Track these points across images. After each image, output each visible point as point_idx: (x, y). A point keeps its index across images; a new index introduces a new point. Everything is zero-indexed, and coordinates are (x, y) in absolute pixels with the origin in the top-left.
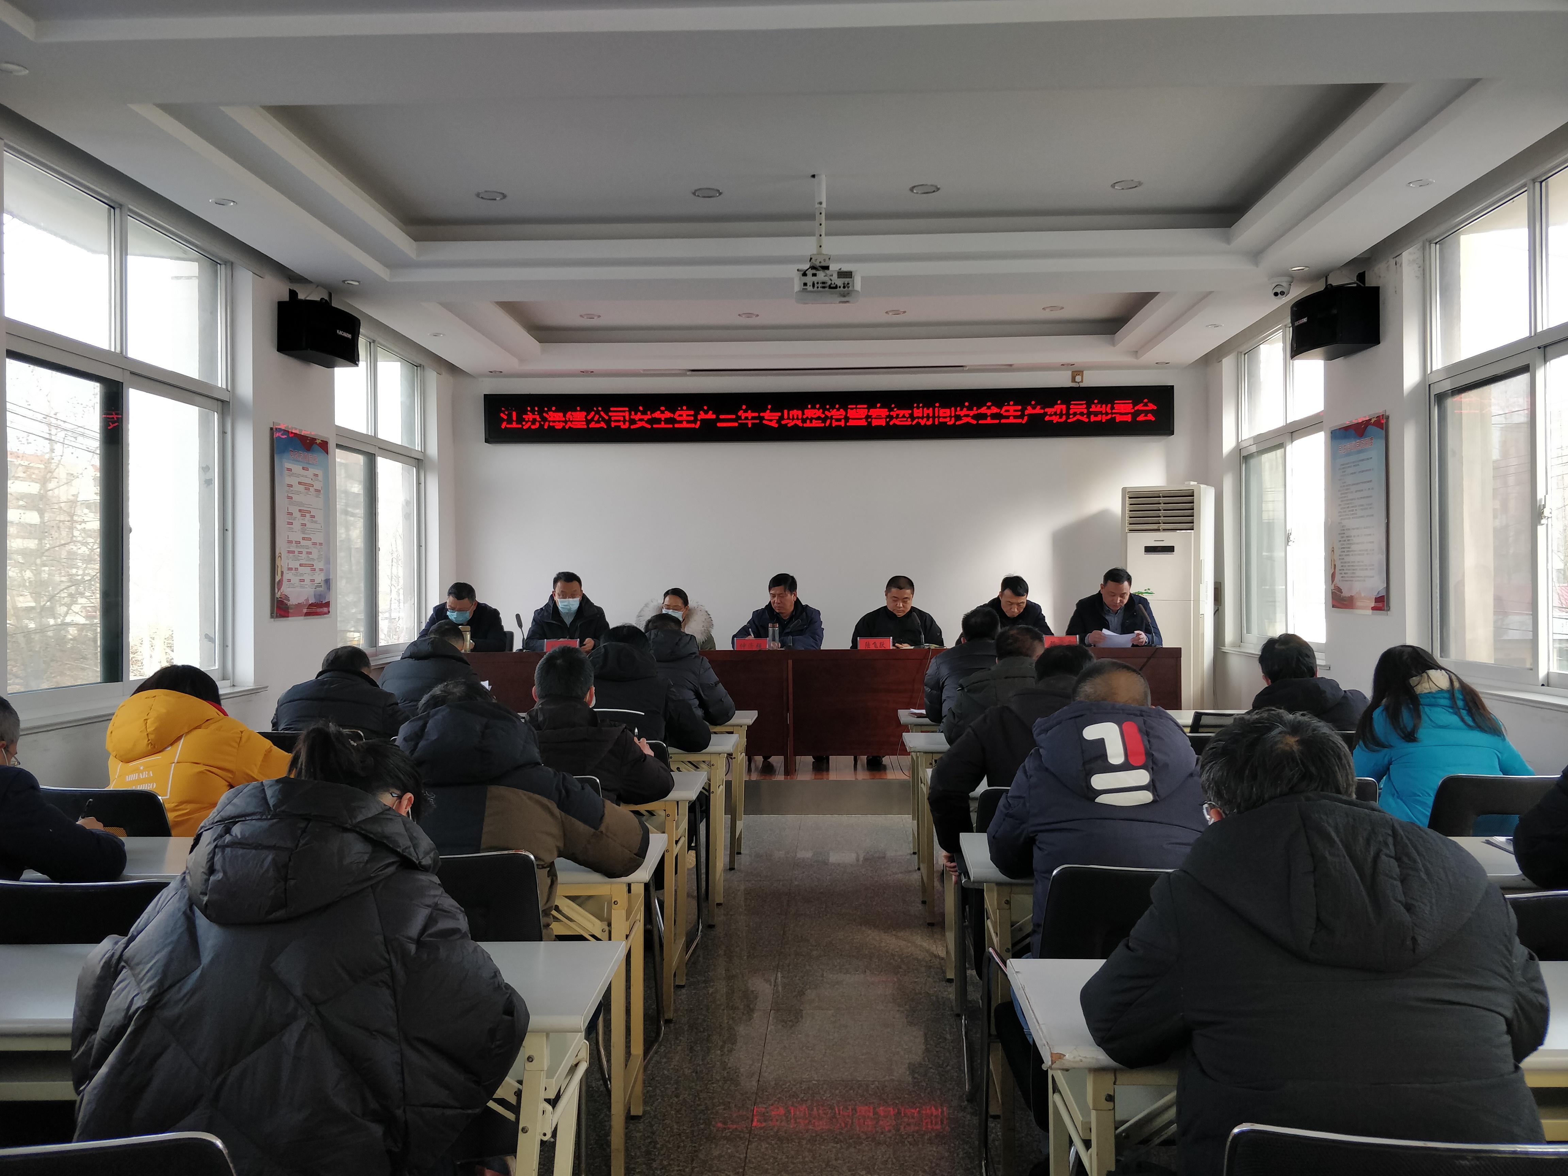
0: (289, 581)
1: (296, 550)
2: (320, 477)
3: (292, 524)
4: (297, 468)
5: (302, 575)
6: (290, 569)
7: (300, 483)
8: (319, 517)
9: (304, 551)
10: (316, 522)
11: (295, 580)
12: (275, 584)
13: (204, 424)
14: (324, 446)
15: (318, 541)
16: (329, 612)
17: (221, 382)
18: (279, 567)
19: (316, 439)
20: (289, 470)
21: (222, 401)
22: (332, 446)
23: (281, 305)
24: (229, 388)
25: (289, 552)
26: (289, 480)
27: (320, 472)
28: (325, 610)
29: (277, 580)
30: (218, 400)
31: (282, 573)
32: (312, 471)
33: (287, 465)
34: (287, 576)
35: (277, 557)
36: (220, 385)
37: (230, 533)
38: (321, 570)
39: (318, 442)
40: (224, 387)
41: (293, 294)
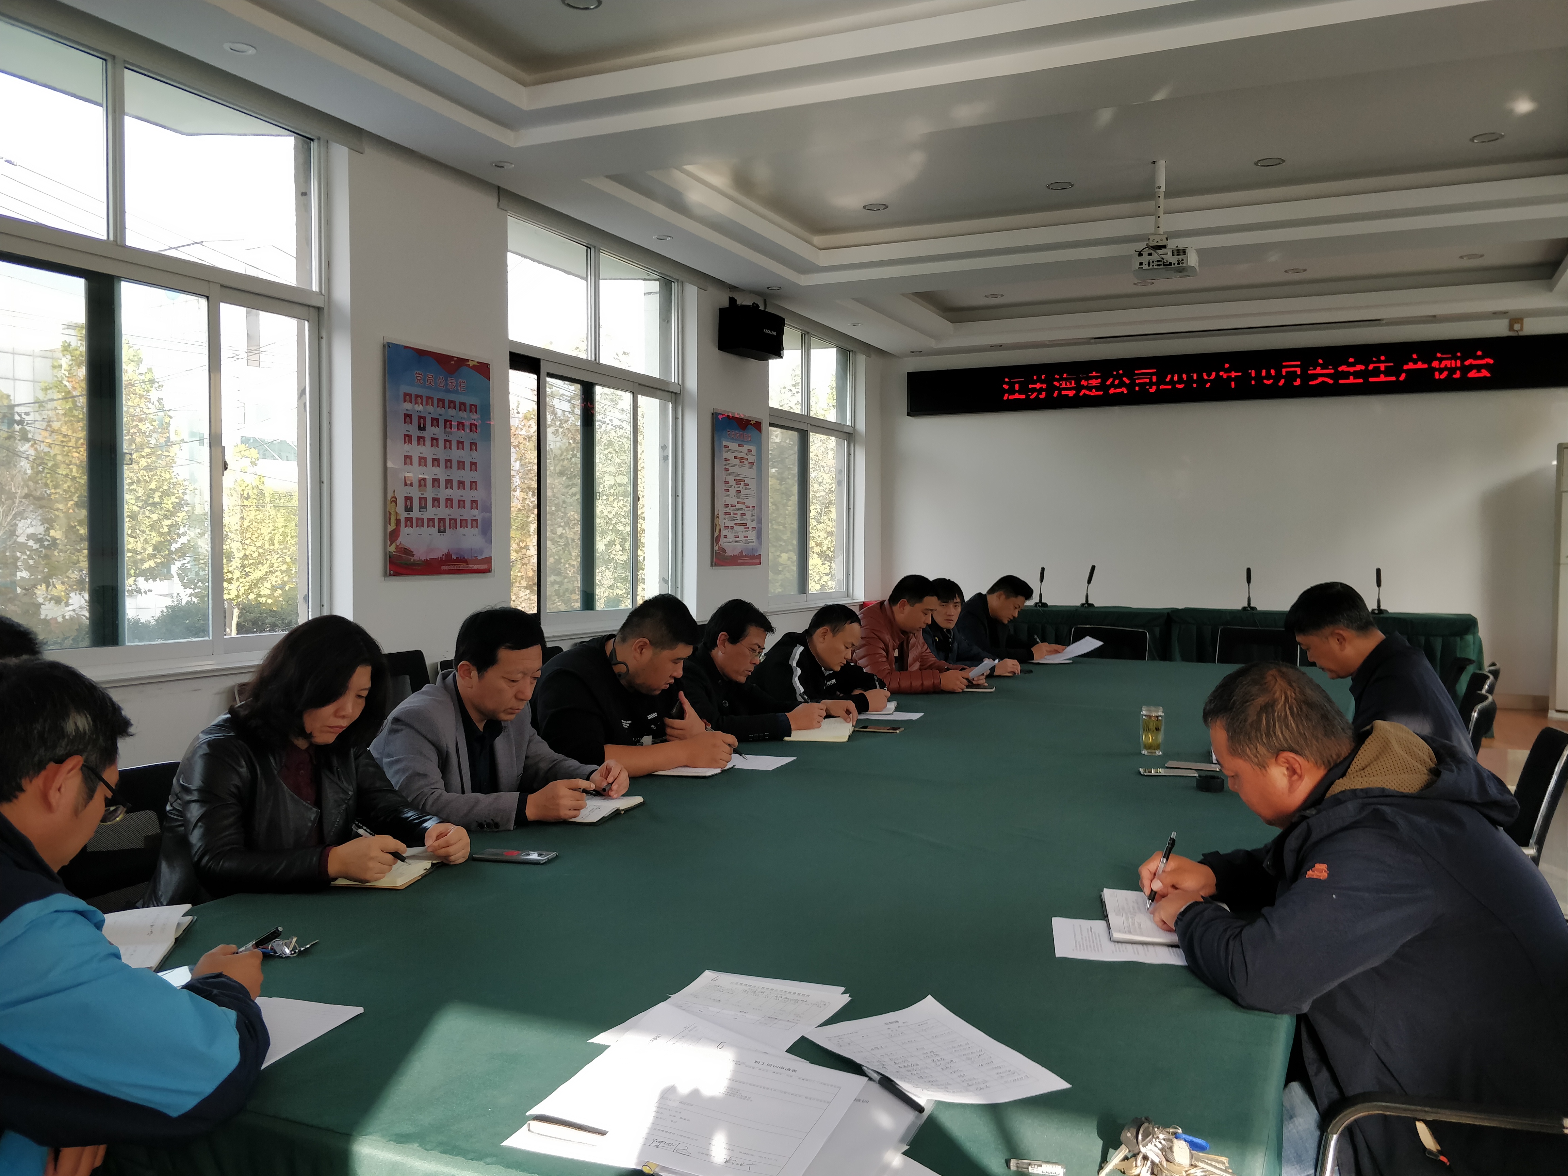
0: (726, 536)
1: (732, 512)
2: (754, 452)
3: (729, 491)
4: (733, 446)
5: (736, 532)
6: (727, 527)
7: (735, 457)
8: (753, 484)
9: (739, 513)
10: (749, 489)
11: (731, 536)
12: (715, 539)
13: (662, 411)
14: (758, 426)
15: (751, 505)
16: (760, 563)
17: (674, 379)
18: (718, 525)
19: (750, 421)
20: (727, 447)
21: (675, 393)
22: (765, 425)
23: (722, 311)
24: (680, 383)
25: (726, 513)
26: (726, 455)
27: (753, 448)
29: (715, 536)
30: (672, 392)
31: (720, 530)
32: (746, 447)
33: (725, 443)
34: (724, 532)
35: (715, 517)
36: (673, 381)
37: (680, 498)
38: (754, 528)
39: (752, 423)
40: (676, 382)
41: (732, 300)
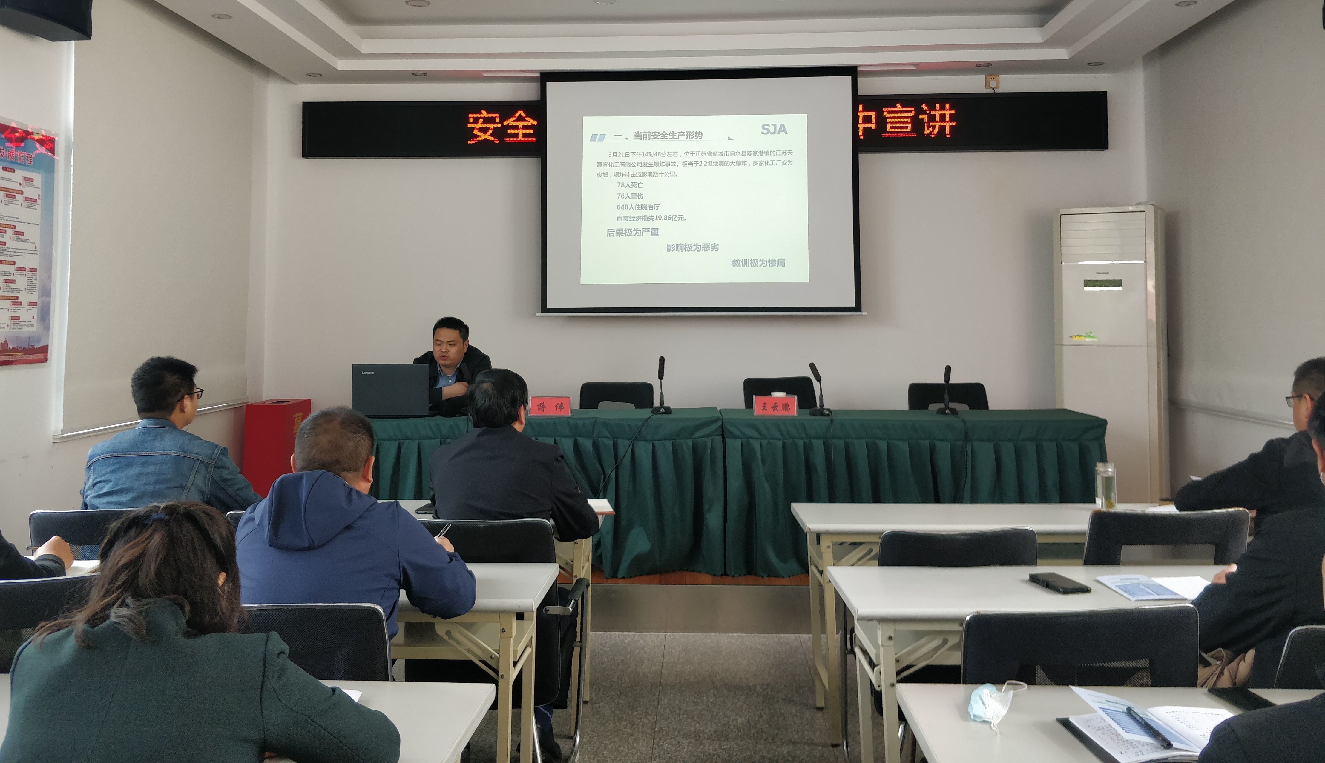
2: (35, 183)
8: (33, 234)
10: (25, 241)
14: (48, 143)
15: (28, 266)
16: (46, 360)
19: (31, 134)
27: (38, 178)
28: (40, 356)
32: (20, 174)
38: (33, 304)
39: (35, 137)
